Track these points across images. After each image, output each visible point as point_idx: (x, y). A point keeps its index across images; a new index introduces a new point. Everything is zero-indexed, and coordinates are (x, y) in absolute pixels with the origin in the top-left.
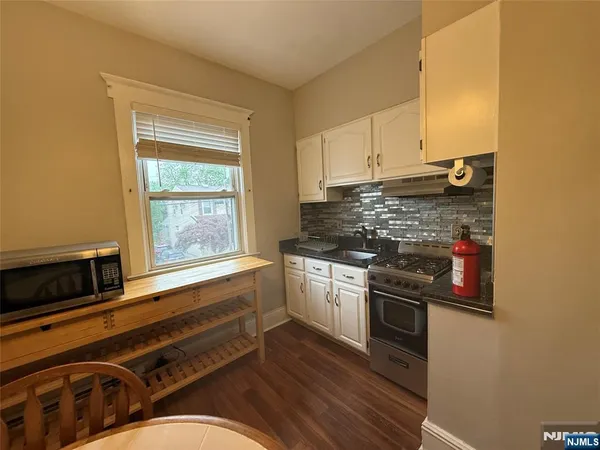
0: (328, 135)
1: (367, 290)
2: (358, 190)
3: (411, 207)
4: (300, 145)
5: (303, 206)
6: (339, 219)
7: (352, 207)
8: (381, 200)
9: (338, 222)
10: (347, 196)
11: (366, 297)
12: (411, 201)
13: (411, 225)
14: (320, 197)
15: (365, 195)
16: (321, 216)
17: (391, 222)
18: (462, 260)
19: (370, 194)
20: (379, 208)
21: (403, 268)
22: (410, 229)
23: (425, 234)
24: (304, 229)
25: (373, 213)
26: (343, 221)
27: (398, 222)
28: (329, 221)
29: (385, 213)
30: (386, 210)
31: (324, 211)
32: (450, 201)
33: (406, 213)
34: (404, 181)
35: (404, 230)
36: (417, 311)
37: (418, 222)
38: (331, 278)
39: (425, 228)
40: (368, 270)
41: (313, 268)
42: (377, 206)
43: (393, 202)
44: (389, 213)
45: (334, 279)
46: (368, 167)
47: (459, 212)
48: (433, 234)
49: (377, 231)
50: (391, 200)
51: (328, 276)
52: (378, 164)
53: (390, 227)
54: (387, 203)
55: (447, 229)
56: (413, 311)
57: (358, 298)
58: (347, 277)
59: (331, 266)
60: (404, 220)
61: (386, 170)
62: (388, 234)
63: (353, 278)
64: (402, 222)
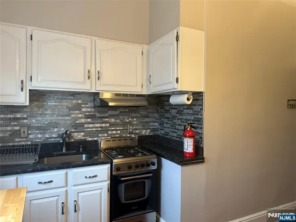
11: (108, 188)
18: (192, 139)
29: (81, 118)
33: (99, 118)
34: (116, 95)
35: (98, 131)
36: (146, 181)
37: (108, 124)
38: (67, 186)
39: (113, 129)
40: (114, 164)
41: (39, 183)
42: (74, 112)
43: (89, 110)
44: (85, 118)
45: (72, 186)
46: (87, 78)
47: (132, 117)
48: (119, 132)
49: (72, 134)
50: (88, 108)
51: (64, 184)
52: (99, 79)
53: (85, 130)
54: (84, 110)
55: (126, 128)
56: (145, 182)
57: (101, 192)
58: (90, 177)
59: (67, 173)
60: (98, 123)
61: (104, 85)
62: (83, 136)
63: (96, 176)
64: (96, 125)
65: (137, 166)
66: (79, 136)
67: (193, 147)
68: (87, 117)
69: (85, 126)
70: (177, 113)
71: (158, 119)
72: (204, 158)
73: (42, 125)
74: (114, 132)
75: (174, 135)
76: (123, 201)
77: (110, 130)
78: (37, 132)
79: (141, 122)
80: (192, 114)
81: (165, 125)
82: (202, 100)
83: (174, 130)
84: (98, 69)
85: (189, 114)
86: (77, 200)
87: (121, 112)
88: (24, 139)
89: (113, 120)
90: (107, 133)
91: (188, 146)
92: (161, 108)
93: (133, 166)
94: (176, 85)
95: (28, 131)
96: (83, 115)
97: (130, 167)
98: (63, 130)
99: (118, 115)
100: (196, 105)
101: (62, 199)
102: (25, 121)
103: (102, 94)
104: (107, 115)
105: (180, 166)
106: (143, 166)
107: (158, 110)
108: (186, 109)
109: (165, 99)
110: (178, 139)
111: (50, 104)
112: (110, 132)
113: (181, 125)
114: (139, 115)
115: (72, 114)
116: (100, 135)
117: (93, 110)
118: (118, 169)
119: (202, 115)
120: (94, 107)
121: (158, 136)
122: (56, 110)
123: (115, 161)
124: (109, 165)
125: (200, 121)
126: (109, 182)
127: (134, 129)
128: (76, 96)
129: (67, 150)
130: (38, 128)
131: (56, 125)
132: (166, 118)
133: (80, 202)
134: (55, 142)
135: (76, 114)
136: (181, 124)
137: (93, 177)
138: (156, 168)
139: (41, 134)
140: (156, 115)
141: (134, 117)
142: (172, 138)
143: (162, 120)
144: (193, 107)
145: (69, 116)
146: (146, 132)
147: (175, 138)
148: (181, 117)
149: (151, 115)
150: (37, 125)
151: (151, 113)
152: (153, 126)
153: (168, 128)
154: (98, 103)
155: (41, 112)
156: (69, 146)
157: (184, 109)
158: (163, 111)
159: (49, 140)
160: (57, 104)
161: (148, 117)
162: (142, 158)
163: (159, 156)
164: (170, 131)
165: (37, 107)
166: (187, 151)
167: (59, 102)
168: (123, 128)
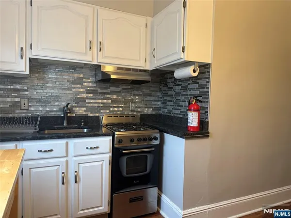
8: (79, 82)
11: (110, 160)
13: (104, 103)
18: (197, 113)
29: (83, 93)
34: (119, 68)
35: (100, 106)
36: (149, 156)
37: (110, 101)
38: (67, 156)
39: (115, 105)
40: (116, 136)
41: (39, 151)
42: (75, 86)
43: (91, 84)
44: (87, 93)
45: (72, 157)
46: (89, 49)
47: (134, 95)
48: (121, 109)
49: (74, 109)
50: (89, 82)
51: (65, 155)
52: (100, 50)
53: (87, 105)
54: (85, 84)
55: (128, 105)
56: (147, 156)
57: (102, 165)
58: (91, 148)
59: (67, 143)
60: (99, 99)
61: (105, 57)
62: (85, 111)
63: (97, 147)
64: (98, 101)
65: (139, 140)
66: (80, 111)
67: (197, 121)
68: (88, 92)
69: (87, 101)
70: (180, 90)
71: (160, 98)
72: (208, 133)
73: (43, 98)
74: (116, 109)
75: (177, 113)
76: (125, 174)
77: (111, 107)
78: (38, 104)
79: (143, 100)
80: (197, 88)
81: (168, 103)
82: (209, 72)
83: (178, 108)
84: (100, 40)
85: (194, 88)
86: (77, 170)
87: (123, 89)
88: (25, 111)
89: (115, 97)
90: (109, 110)
91: (193, 120)
92: (163, 86)
93: (136, 140)
94: (182, 55)
95: (29, 103)
96: (85, 90)
97: (132, 141)
98: (64, 104)
99: (119, 92)
100: (202, 79)
101: (62, 169)
102: (26, 93)
103: (104, 67)
104: (109, 91)
105: (184, 140)
106: (145, 140)
107: (161, 89)
108: (191, 84)
109: (169, 76)
110: (182, 116)
111: (51, 76)
112: (111, 109)
113: (185, 102)
114: (141, 93)
115: (73, 88)
116: (102, 111)
117: (95, 85)
118: (120, 141)
119: (208, 88)
120: (96, 82)
121: (160, 115)
122: (57, 83)
123: (117, 133)
124: (111, 138)
125: (206, 95)
126: (111, 154)
127: (136, 107)
128: (77, 69)
129: (68, 124)
130: (39, 101)
131: (57, 98)
132: (169, 96)
133: (81, 173)
134: (56, 116)
135: (77, 88)
136: (186, 100)
137: (94, 148)
138: (158, 143)
139: (42, 106)
140: (159, 94)
141: (137, 95)
142: (175, 115)
143: (165, 98)
144: (198, 81)
145: (70, 89)
146: (148, 111)
147: (178, 116)
148: (184, 93)
149: (153, 93)
150: (37, 97)
151: (153, 91)
152: (156, 105)
153: (171, 105)
154: (100, 77)
155: (41, 84)
156: (70, 120)
157: (189, 84)
158: (166, 88)
159: (49, 113)
160: (58, 77)
161: (150, 95)
162: (144, 132)
163: (162, 132)
164: (173, 109)
165: (38, 79)
166: (191, 125)
167: (60, 75)
168: (125, 106)
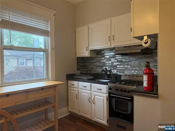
0: (91, 26)
1: (108, 95)
2: (103, 52)
3: (127, 59)
4: (78, 30)
5: (78, 58)
6: (94, 65)
7: (101, 60)
8: (114, 57)
9: (94, 66)
10: (99, 55)
11: (107, 98)
12: (127, 57)
13: (127, 68)
14: (87, 54)
15: (107, 54)
16: (86, 64)
17: (118, 66)
18: (147, 76)
19: (109, 54)
20: (113, 60)
21: (123, 84)
22: (126, 69)
23: (133, 71)
24: (78, 69)
25: (110, 62)
26: (97, 66)
27: (122, 66)
28: (90, 66)
29: (115, 62)
30: (116, 61)
31: (88, 61)
32: (143, 57)
33: (125, 62)
34: (124, 47)
35: (124, 69)
37: (130, 66)
41: (83, 86)
45: (93, 91)
51: (90, 90)
54: (117, 58)
59: (91, 85)
60: (124, 65)
63: (101, 90)
67: (147, 83)
68: (118, 61)
72: (158, 94)
77: (131, 70)
78: (99, 68)
86: (94, 98)
89: (133, 64)
91: (144, 81)
93: (119, 90)
115: (111, 60)
116: (125, 72)
123: (109, 84)
